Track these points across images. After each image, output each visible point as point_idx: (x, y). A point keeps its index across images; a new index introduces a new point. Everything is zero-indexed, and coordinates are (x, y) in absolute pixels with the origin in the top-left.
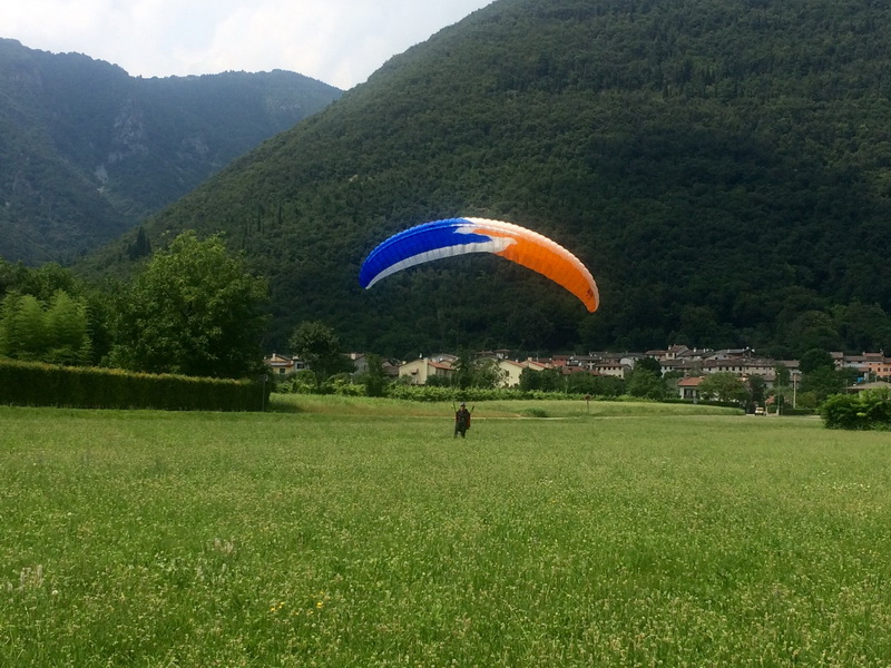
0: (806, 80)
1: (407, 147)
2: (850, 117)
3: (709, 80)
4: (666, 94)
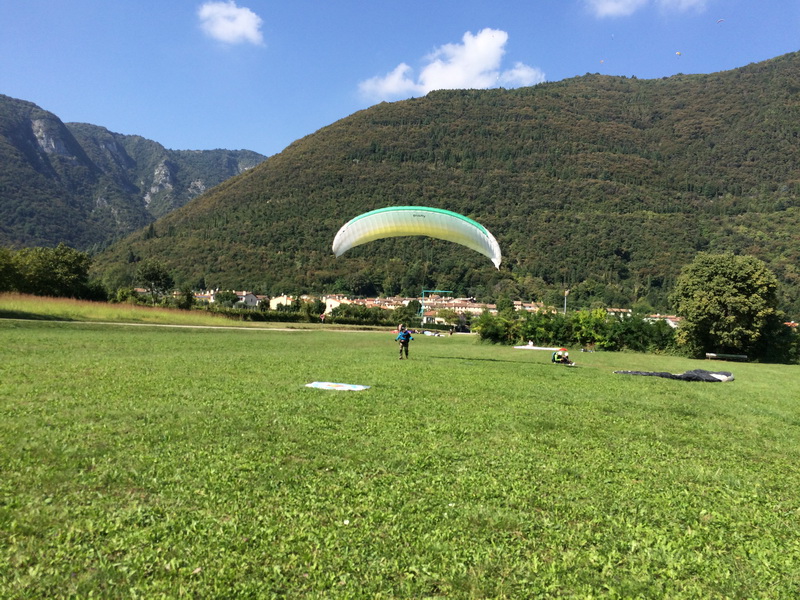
0: (508, 162)
1: (299, 187)
2: (530, 181)
3: (458, 159)
4: (436, 165)
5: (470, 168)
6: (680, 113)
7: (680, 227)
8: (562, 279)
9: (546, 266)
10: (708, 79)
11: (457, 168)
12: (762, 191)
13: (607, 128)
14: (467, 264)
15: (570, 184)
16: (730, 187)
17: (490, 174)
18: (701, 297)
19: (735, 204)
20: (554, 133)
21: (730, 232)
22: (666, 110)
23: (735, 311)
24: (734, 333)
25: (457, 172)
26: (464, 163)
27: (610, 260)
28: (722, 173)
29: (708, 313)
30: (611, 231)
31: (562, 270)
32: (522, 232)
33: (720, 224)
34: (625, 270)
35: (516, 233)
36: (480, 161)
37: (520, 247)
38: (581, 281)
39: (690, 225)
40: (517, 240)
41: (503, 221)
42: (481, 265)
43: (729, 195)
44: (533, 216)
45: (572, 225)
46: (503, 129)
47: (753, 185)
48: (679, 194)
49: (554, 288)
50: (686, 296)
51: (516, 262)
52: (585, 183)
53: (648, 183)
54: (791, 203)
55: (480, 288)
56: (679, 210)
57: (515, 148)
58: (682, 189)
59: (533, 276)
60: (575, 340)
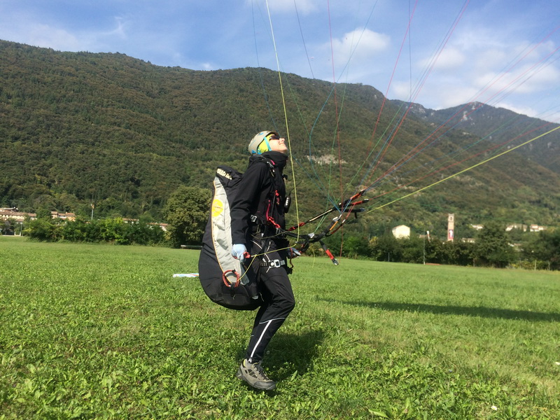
5: (20, 105)
6: (177, 92)
7: (173, 165)
8: (90, 197)
9: (78, 186)
10: (196, 74)
11: (8, 103)
12: (221, 148)
13: (129, 93)
14: (12, 181)
15: (100, 128)
16: (204, 144)
17: (36, 112)
18: (180, 212)
19: (206, 154)
20: (90, 90)
21: (202, 172)
22: (169, 89)
23: (198, 220)
24: (196, 233)
25: (7, 107)
26: (15, 100)
27: (127, 184)
28: (200, 134)
29: (183, 221)
30: (128, 164)
31: (91, 190)
32: (60, 159)
33: (197, 166)
34: (136, 192)
35: (56, 159)
36: (28, 101)
37: (59, 170)
38: (105, 198)
39: (179, 165)
40: (56, 165)
41: (45, 149)
42: (24, 182)
43: (203, 149)
44: (71, 148)
45: (101, 157)
46: (50, 79)
47: (217, 144)
48: (174, 145)
49: (84, 203)
50: (172, 210)
51: (54, 181)
52: (112, 129)
53: (155, 135)
54: (236, 157)
55: (22, 201)
56: (173, 155)
57: (59, 95)
58: (176, 142)
59: (68, 193)
60: (102, 238)
